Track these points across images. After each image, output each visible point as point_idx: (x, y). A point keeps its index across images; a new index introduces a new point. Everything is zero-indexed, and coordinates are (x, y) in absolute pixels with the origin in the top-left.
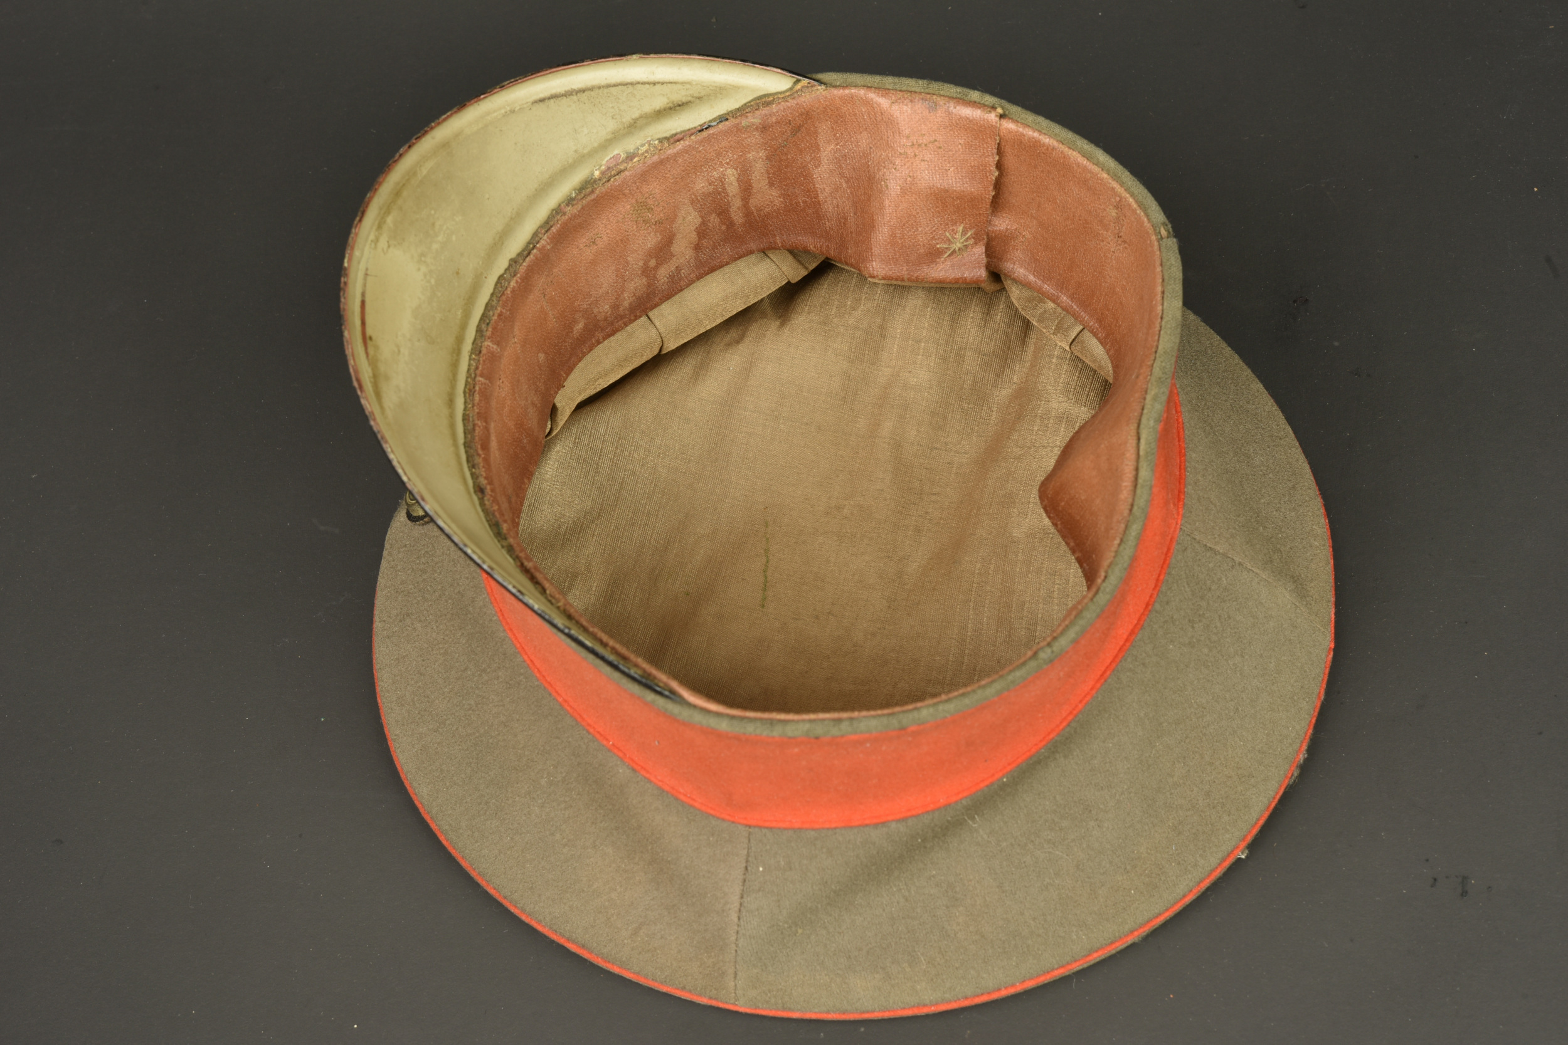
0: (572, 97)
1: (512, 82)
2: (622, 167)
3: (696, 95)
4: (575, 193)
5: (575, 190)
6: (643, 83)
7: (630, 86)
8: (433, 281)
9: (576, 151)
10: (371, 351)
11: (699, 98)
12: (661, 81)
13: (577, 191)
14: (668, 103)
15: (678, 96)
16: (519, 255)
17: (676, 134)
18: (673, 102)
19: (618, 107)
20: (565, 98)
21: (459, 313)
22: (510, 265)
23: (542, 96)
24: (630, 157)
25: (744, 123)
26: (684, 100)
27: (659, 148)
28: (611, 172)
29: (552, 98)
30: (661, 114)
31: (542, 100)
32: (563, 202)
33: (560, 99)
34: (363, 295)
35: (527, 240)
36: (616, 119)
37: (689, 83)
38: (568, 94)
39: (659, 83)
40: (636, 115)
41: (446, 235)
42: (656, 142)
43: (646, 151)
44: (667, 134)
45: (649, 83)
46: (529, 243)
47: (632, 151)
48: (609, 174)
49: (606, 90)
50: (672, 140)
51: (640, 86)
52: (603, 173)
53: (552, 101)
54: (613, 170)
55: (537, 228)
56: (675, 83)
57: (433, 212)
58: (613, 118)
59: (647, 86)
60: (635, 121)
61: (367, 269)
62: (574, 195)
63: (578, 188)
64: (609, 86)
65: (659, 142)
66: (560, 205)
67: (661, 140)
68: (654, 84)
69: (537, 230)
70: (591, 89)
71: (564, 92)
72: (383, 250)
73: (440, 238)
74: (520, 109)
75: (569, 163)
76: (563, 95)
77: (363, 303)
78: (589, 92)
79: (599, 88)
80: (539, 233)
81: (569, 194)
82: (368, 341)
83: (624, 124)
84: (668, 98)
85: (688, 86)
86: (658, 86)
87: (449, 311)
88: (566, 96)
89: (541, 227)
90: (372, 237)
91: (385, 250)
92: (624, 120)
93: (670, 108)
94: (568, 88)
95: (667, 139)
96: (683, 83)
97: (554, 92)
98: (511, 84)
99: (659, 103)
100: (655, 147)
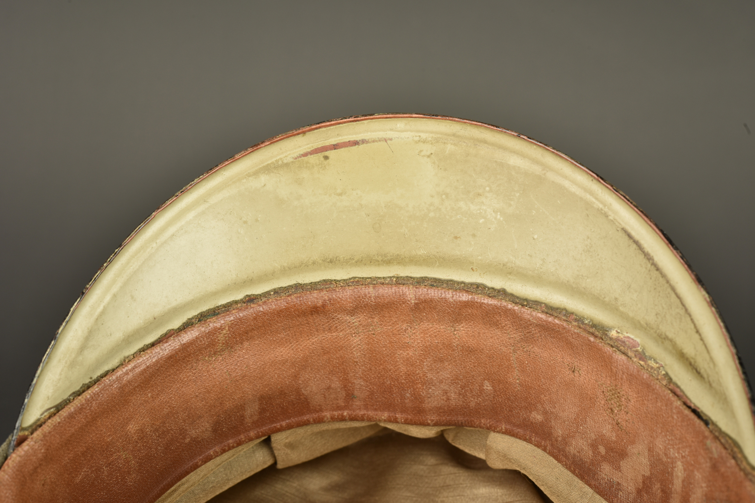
0: (647, 262)
1: (624, 197)
2: (630, 354)
3: (711, 379)
4: (589, 322)
5: (592, 320)
6: (692, 320)
7: (684, 310)
8: (432, 214)
9: (616, 299)
10: (313, 159)
11: (710, 385)
12: (703, 336)
13: (591, 324)
14: (692, 358)
15: (703, 364)
16: (512, 295)
17: (678, 387)
18: (695, 362)
19: (666, 313)
20: (643, 256)
21: (421, 252)
22: (499, 291)
23: (633, 233)
24: (642, 356)
25: (709, 442)
26: (702, 371)
27: (659, 378)
28: (622, 346)
29: (637, 244)
30: (682, 357)
31: (630, 236)
32: (576, 315)
33: (640, 252)
34: (364, 141)
35: (528, 298)
36: (657, 318)
37: (715, 365)
38: (648, 257)
39: (700, 335)
40: (670, 335)
41: (479, 212)
42: (663, 372)
43: (652, 368)
44: (674, 379)
45: (695, 326)
46: (526, 300)
47: (647, 354)
48: (619, 346)
49: (669, 290)
50: (672, 386)
51: (689, 319)
52: (617, 339)
53: (635, 246)
54: (624, 347)
55: (544, 302)
56: (708, 351)
57: (487, 189)
58: (656, 315)
59: (692, 326)
60: (666, 338)
61: (391, 139)
62: (586, 322)
63: (595, 322)
64: (673, 289)
65: (664, 375)
66: (572, 313)
67: (667, 375)
68: (697, 332)
69: (542, 303)
70: (663, 275)
71: (646, 252)
72: (421, 151)
73: (473, 207)
74: (612, 221)
75: (605, 299)
76: (644, 252)
77: (356, 143)
78: (660, 275)
79: (668, 282)
80: (541, 306)
81: (586, 317)
82: (321, 155)
83: (658, 329)
84: (696, 355)
85: (712, 365)
86: (697, 336)
87: (417, 241)
88: (645, 255)
89: (546, 306)
90: (424, 136)
91: (422, 154)
92: (661, 327)
93: (691, 364)
94: (652, 254)
95: (670, 380)
96: (711, 359)
97: (642, 242)
98: (622, 197)
99: (689, 350)
100: (659, 374)
